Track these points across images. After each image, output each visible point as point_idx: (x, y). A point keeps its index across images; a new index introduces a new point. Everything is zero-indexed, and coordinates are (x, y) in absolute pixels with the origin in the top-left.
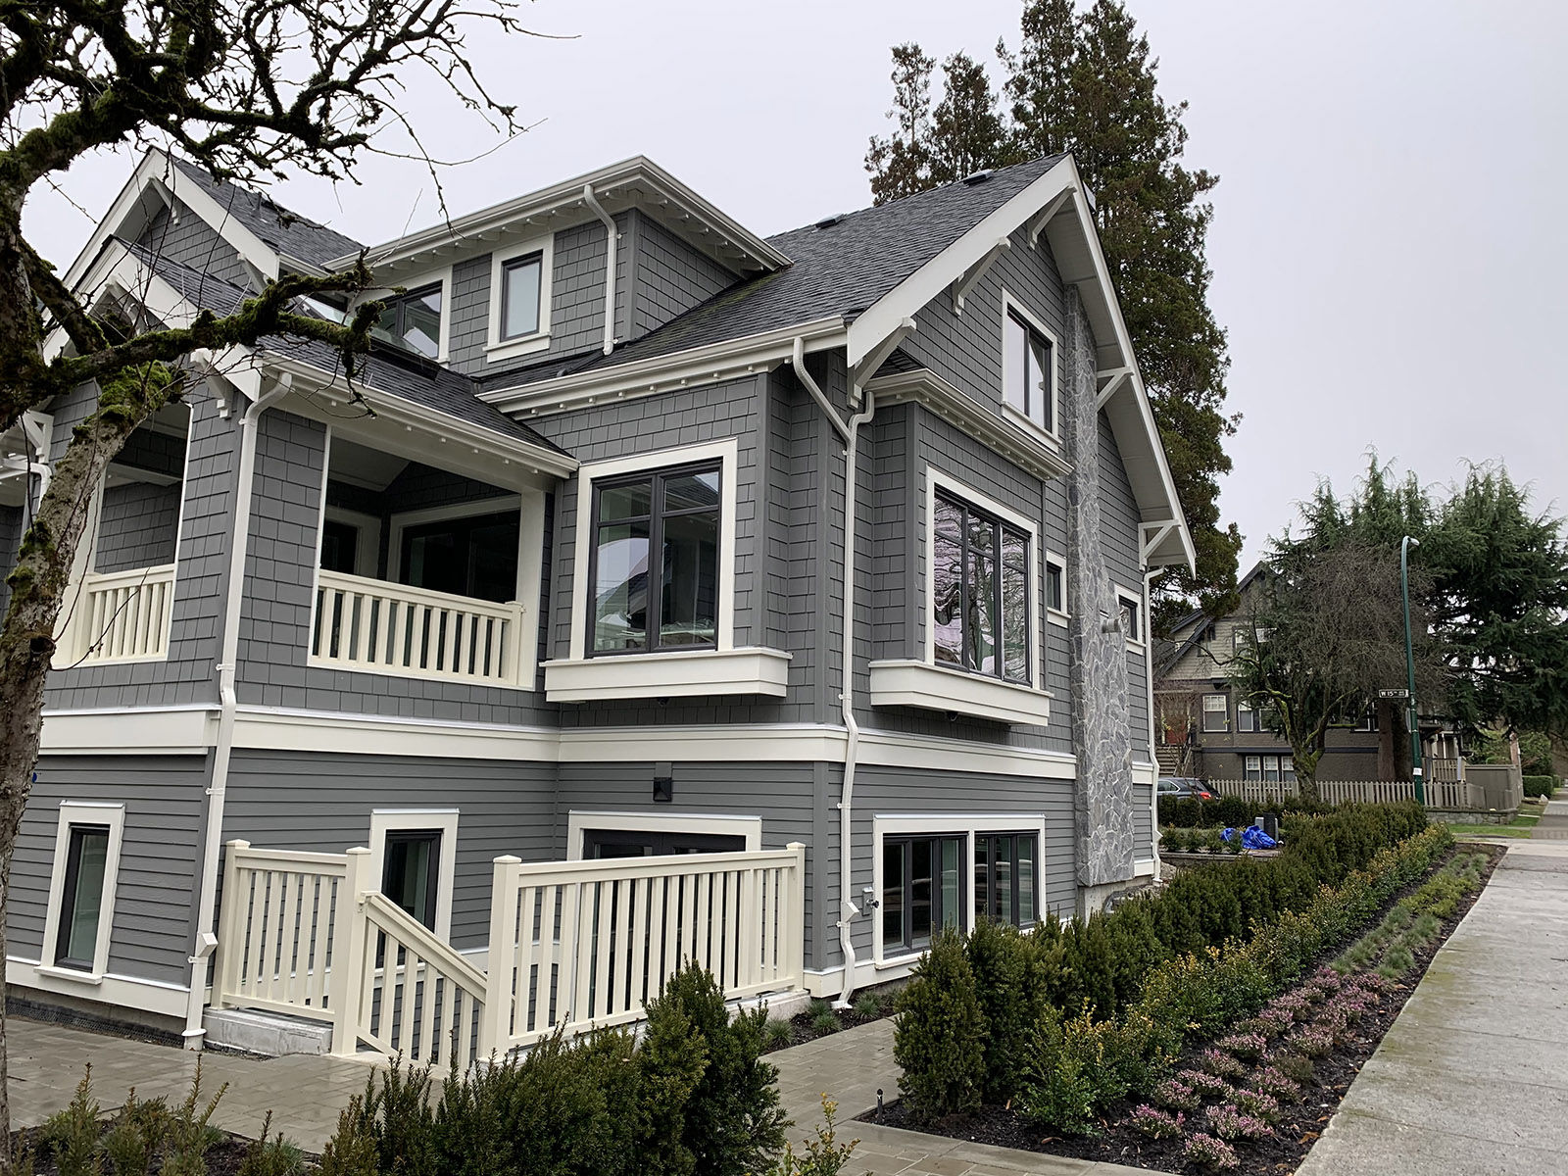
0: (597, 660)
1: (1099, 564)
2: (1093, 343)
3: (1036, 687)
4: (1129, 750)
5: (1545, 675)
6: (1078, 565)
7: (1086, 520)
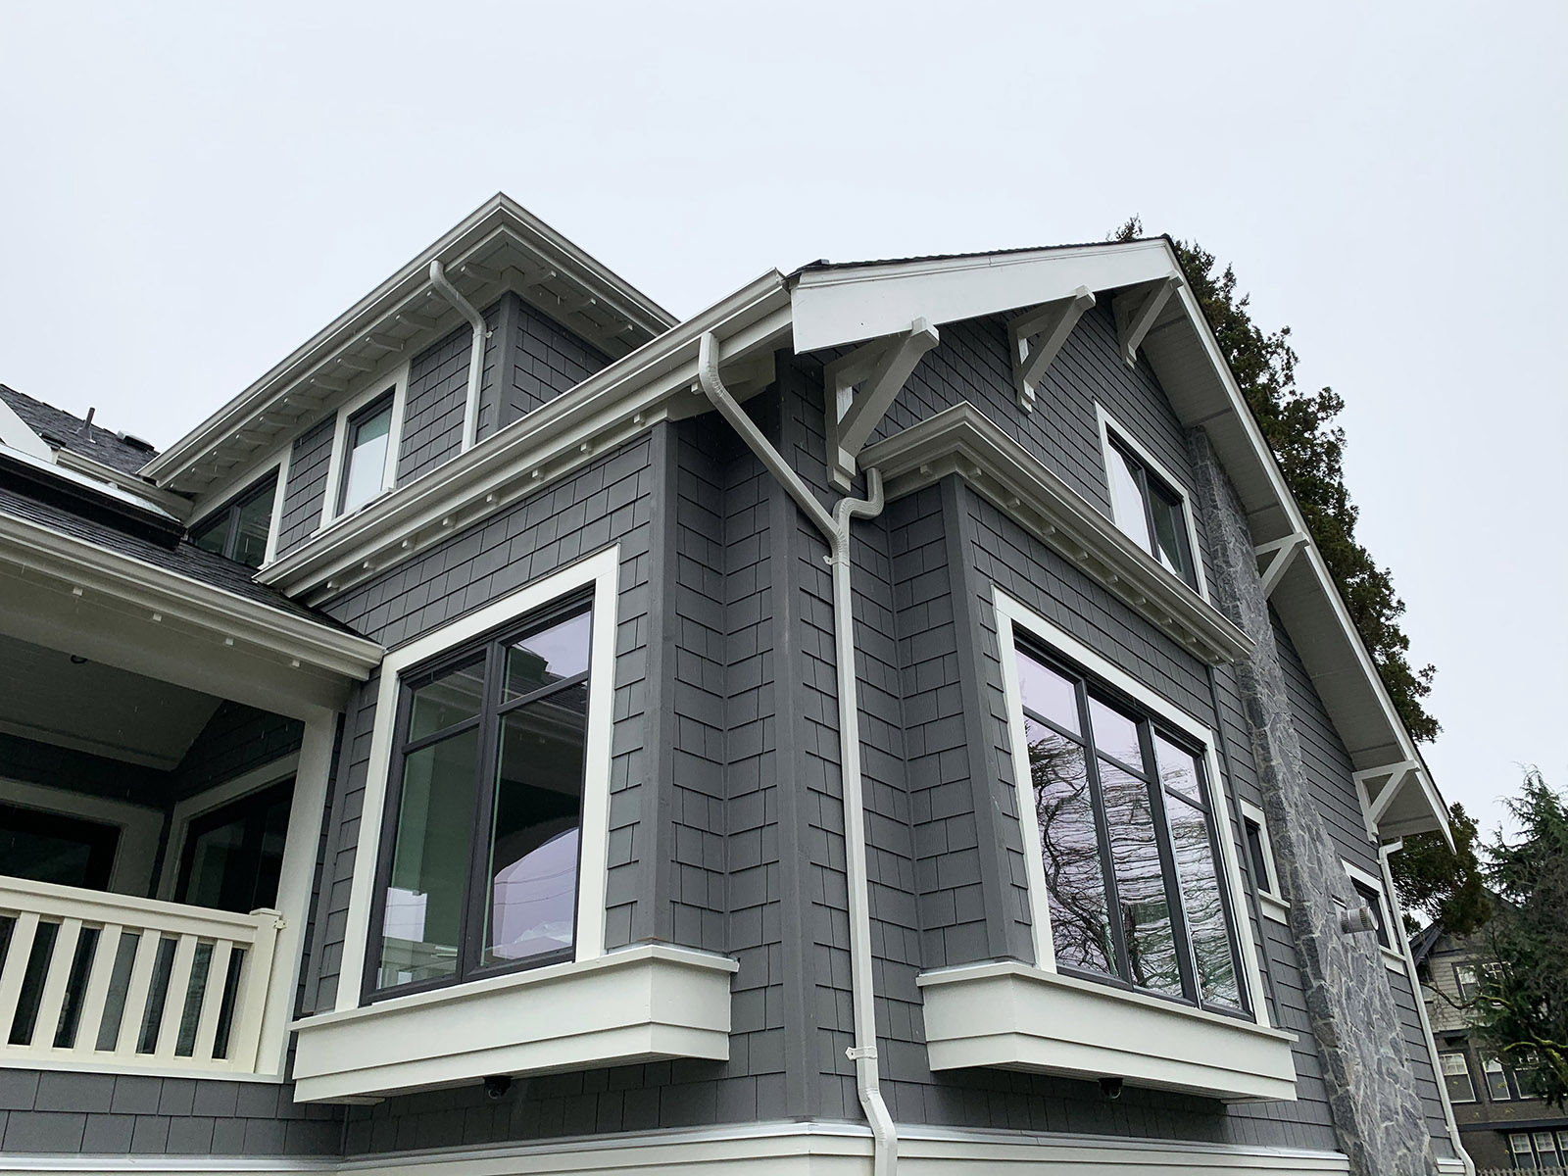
0: (379, 1007)
1: (1314, 821)
2: (1241, 506)
3: (1264, 1022)
4: (1427, 1138)
6: (1284, 820)
7: (1281, 751)
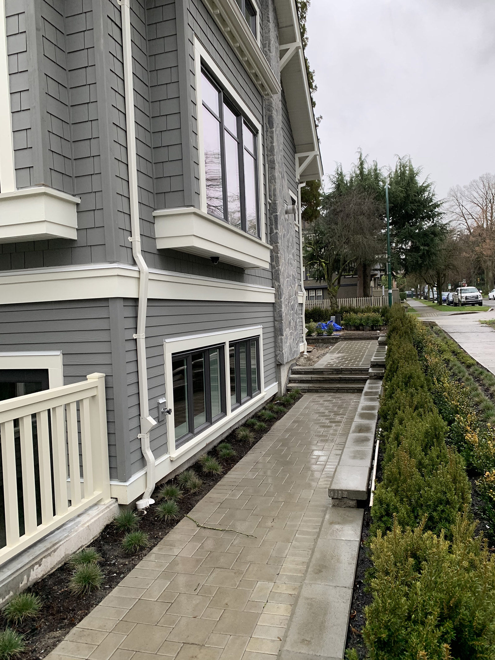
2: (277, 24)
3: (264, 241)
4: (297, 284)
5: (424, 249)
7: (277, 140)
